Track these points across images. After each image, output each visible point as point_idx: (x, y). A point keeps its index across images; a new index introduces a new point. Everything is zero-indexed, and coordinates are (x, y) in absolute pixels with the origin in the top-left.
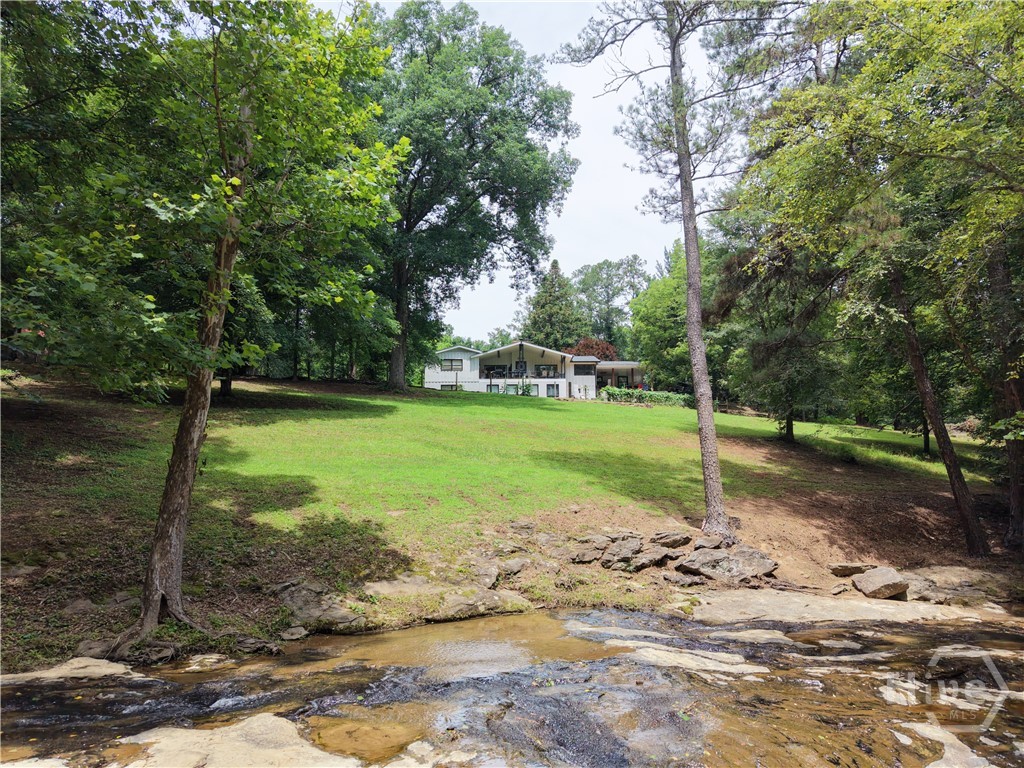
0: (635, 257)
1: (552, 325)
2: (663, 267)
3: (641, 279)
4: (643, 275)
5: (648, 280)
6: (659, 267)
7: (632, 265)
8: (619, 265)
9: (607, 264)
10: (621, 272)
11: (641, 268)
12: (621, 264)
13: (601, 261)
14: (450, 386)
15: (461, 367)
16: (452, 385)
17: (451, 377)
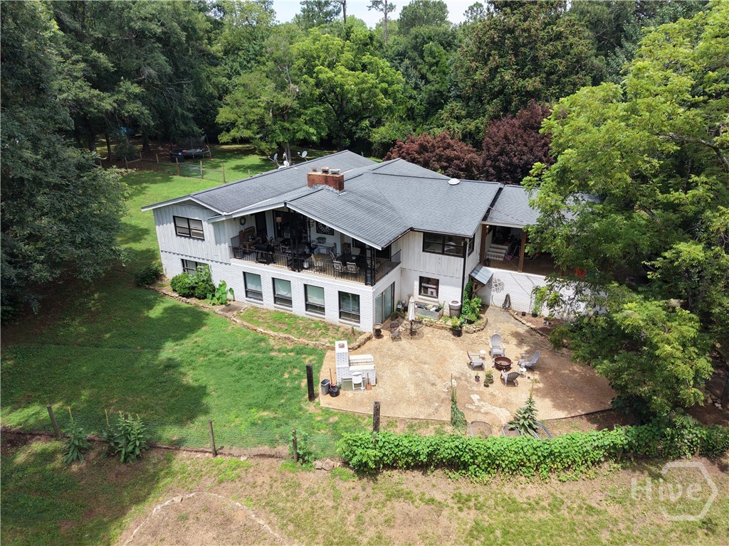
14: (195, 264)
15: (201, 232)
16: (196, 263)
17: (192, 249)
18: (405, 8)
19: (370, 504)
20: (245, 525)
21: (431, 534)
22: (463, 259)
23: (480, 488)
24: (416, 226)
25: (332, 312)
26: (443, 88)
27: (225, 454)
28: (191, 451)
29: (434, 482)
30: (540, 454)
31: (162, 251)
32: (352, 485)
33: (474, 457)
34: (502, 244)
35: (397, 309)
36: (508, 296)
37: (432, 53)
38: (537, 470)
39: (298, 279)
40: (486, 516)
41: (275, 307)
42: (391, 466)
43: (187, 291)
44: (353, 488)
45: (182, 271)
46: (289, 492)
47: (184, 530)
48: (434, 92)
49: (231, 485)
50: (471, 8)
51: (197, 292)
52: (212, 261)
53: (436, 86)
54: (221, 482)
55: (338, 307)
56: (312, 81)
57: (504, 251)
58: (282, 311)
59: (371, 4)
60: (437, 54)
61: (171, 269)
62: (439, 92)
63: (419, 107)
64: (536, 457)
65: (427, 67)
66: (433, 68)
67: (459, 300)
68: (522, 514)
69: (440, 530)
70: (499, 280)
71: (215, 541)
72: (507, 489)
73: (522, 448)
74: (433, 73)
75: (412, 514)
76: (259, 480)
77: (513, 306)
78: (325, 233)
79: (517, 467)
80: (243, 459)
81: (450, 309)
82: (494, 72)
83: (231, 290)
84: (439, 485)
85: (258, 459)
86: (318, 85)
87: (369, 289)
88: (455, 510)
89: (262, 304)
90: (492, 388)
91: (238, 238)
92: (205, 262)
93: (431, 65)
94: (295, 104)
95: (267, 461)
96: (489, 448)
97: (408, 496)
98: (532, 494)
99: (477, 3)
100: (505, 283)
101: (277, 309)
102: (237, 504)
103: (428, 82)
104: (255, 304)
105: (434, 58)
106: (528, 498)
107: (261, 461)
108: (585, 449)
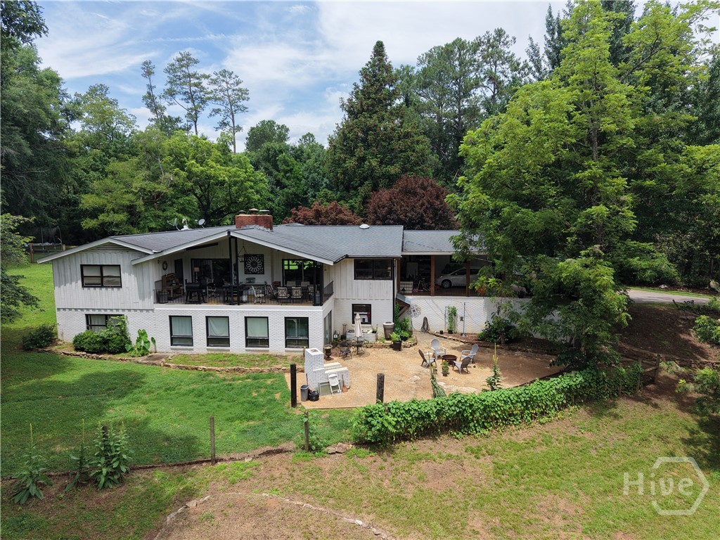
0: (500, 33)
1: (368, 147)
2: (542, 52)
3: (506, 66)
4: (509, 60)
5: (515, 67)
6: (534, 50)
7: (493, 45)
8: (476, 46)
9: (459, 44)
10: (478, 57)
11: (507, 50)
12: (479, 45)
13: (450, 42)
14: (104, 317)
15: (118, 280)
16: (106, 315)
17: (103, 300)
18: (252, 129)
19: (397, 470)
20: (282, 509)
21: (463, 479)
22: (392, 281)
23: (484, 441)
24: (350, 254)
25: (277, 342)
26: (299, 191)
27: (225, 460)
28: (183, 465)
29: (443, 443)
30: (523, 400)
31: (59, 309)
32: (372, 459)
33: (473, 413)
34: (409, 281)
35: (334, 339)
36: (425, 319)
37: (285, 162)
38: (522, 418)
39: (236, 313)
40: (500, 458)
41: (208, 350)
42: (403, 437)
43: (97, 346)
44: (375, 462)
45: (85, 328)
46: (313, 476)
47: (214, 528)
48: (291, 194)
49: (245, 484)
50: (304, 137)
51: (112, 346)
52: (129, 310)
53: (293, 189)
54: (233, 483)
55: (284, 335)
56: (183, 174)
57: (410, 286)
58: (217, 352)
59: (218, 126)
60: (290, 163)
61: (70, 328)
62: (295, 194)
63: (277, 208)
64: (520, 405)
65: (282, 174)
66: (288, 175)
67: (391, 320)
68: (526, 450)
69: (469, 475)
70: (416, 306)
71: (257, 529)
72: (505, 437)
73: (509, 398)
74: (288, 178)
75: (439, 469)
76: (277, 474)
77: (430, 327)
78: (254, 273)
79: (507, 418)
80: (247, 460)
81: (385, 329)
82: (362, 160)
83: (153, 340)
84: (449, 446)
85: (264, 458)
86: (189, 178)
87: (319, 309)
88: (474, 459)
89: (192, 350)
90: (449, 377)
91: (161, 283)
92: (120, 312)
93: (286, 172)
94: (170, 192)
95: (276, 458)
96: (484, 401)
97: (427, 458)
98: (526, 436)
99: (309, 134)
100: (422, 308)
101: (210, 352)
102: (264, 494)
103: (283, 187)
104: (182, 352)
105: (288, 166)
106: (524, 440)
107: (269, 458)
108: (552, 393)
